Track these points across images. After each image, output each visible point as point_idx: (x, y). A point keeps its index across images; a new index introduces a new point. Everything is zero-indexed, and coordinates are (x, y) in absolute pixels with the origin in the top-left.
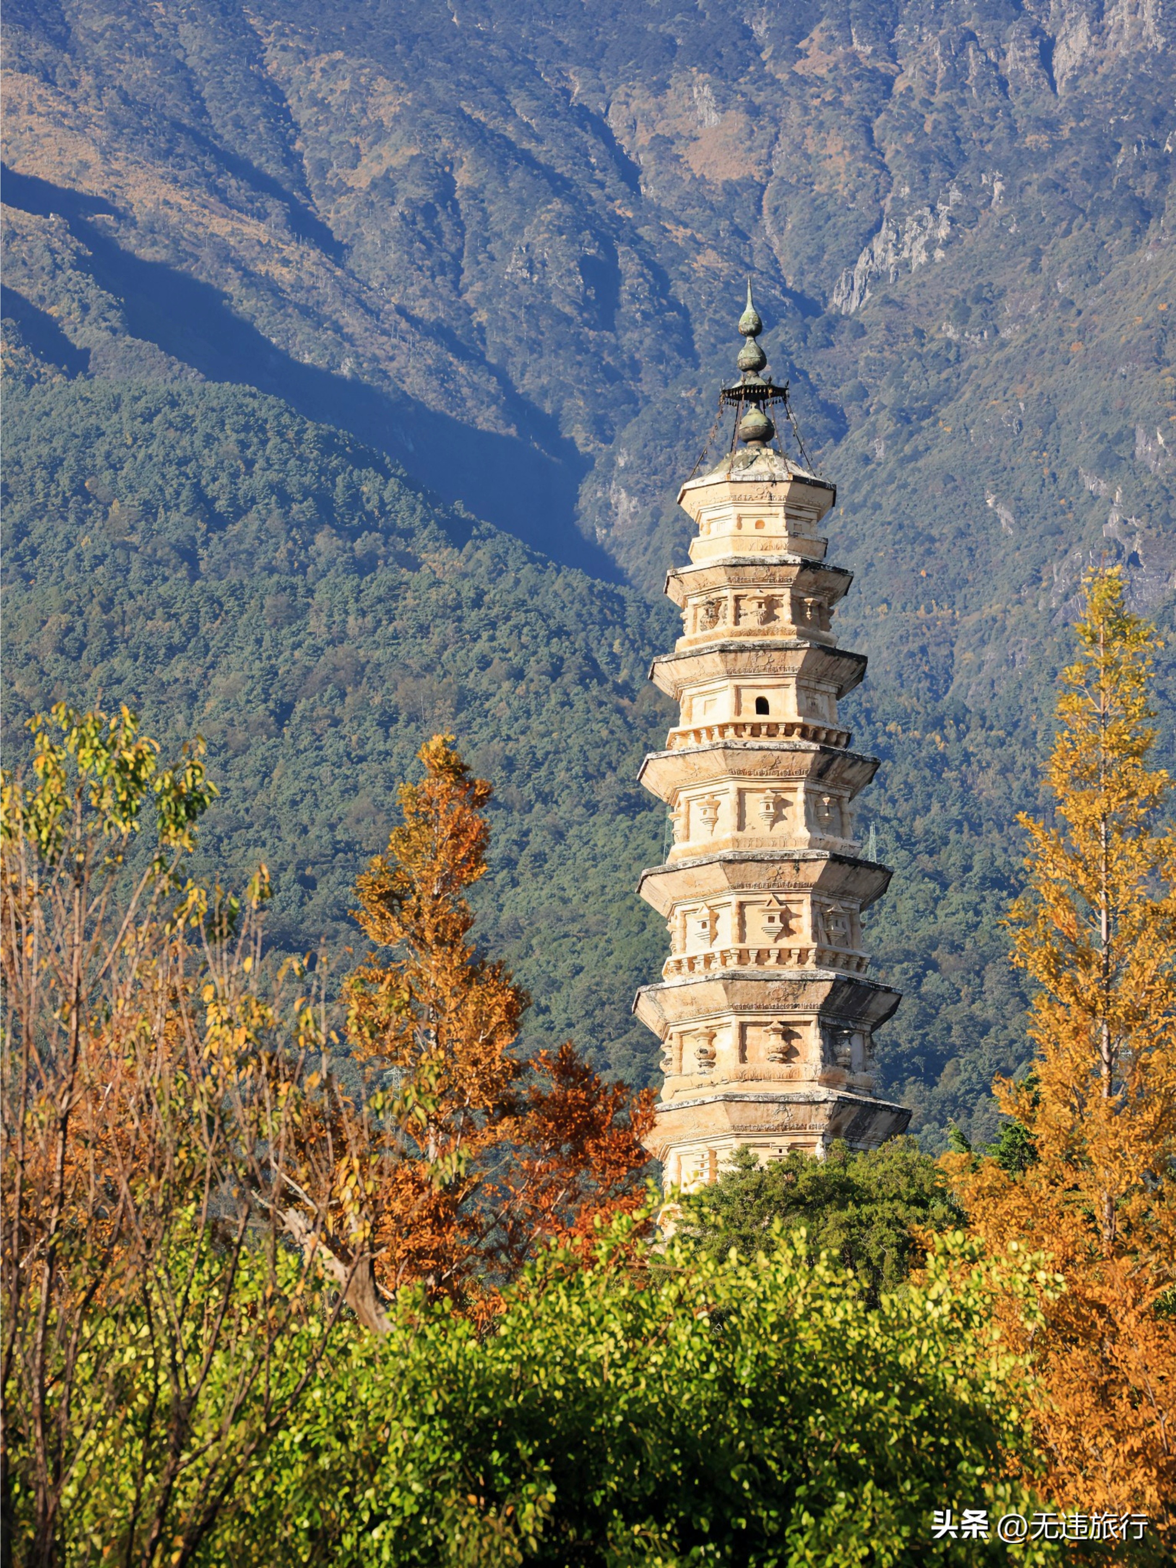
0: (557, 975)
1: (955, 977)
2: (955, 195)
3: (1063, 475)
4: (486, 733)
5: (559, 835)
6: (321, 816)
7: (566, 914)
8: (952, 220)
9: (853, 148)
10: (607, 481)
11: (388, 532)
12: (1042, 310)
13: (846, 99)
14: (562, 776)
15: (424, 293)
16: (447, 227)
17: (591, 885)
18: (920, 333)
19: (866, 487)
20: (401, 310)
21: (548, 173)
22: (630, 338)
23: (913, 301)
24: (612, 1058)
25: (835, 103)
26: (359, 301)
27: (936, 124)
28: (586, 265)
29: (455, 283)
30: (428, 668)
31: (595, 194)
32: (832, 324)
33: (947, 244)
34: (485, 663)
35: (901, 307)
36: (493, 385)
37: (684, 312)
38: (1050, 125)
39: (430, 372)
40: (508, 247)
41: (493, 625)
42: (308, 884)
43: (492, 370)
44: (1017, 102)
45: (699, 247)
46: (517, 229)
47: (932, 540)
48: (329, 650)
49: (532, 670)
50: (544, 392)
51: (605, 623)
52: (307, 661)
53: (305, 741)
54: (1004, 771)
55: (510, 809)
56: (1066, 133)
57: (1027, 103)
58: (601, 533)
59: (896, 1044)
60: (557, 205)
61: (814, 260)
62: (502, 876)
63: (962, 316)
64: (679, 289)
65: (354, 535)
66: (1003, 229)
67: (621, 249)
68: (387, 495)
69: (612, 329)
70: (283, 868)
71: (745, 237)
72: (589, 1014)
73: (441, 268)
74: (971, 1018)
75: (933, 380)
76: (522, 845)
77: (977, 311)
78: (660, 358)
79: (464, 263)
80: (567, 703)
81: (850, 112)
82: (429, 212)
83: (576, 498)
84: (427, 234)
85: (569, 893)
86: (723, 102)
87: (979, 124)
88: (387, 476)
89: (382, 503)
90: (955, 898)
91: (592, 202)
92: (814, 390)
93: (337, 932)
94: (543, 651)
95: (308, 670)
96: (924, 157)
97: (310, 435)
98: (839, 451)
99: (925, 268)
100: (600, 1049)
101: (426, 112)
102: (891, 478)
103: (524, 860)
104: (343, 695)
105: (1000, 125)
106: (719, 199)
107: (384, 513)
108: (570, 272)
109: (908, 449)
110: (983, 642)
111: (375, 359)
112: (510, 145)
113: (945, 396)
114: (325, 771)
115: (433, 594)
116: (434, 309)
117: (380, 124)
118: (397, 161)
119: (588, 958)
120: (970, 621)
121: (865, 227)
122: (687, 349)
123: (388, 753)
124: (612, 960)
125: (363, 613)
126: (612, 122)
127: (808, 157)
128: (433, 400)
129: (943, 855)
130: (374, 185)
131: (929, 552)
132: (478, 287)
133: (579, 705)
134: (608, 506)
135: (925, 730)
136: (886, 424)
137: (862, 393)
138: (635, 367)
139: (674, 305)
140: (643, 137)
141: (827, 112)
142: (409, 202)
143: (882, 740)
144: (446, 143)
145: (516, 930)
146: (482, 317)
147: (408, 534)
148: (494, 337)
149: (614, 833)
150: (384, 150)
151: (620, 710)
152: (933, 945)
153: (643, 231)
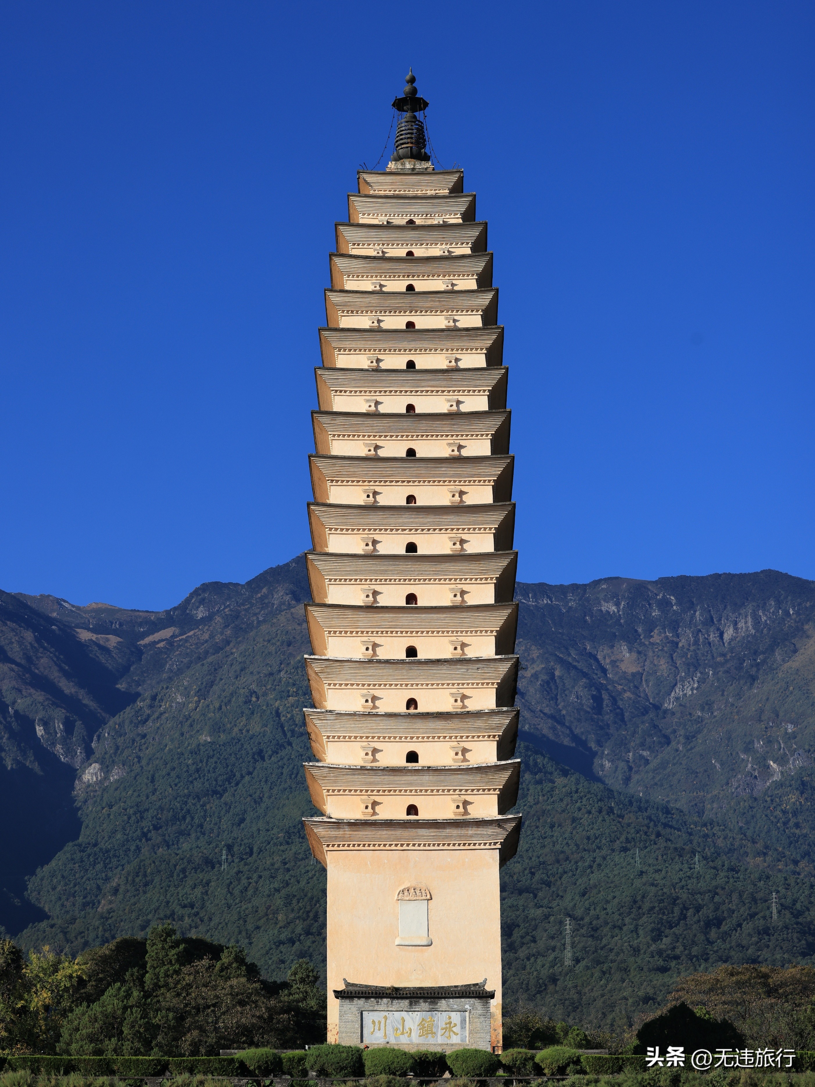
0: (608, 899)
1: (724, 897)
2: (699, 675)
3: (734, 754)
4: (581, 829)
5: (604, 858)
6: (535, 854)
7: (609, 881)
8: (698, 682)
9: (668, 663)
10: (602, 758)
11: (546, 773)
12: (725, 707)
13: (665, 649)
14: (604, 841)
15: (547, 706)
16: (553, 687)
17: (616, 872)
18: (690, 714)
19: (677, 758)
20: (541, 711)
21: (581, 671)
22: (607, 717)
23: (688, 705)
24: (627, 922)
25: (662, 650)
26: (529, 709)
27: (691, 655)
28: (593, 697)
29: (556, 703)
30: (563, 811)
31: (595, 677)
32: (666, 711)
33: (697, 689)
34: (580, 809)
35: (685, 706)
36: (568, 732)
37: (622, 709)
38: (724, 655)
39: (550, 728)
40: (571, 692)
41: (581, 798)
42: (533, 874)
43: (568, 727)
44: (714, 649)
45: (625, 691)
46: (573, 687)
47: (697, 773)
48: (534, 806)
49: (593, 811)
50: (582, 733)
51: (609, 798)
52: (528, 810)
53: (529, 832)
54: (725, 838)
55: (589, 851)
56: (728, 657)
57: (717, 649)
58: (601, 773)
59: (708, 917)
60: (584, 680)
61: (658, 694)
62: (589, 871)
63: (702, 709)
64: (620, 703)
65: (536, 774)
66: (713, 684)
67: (603, 692)
68: (545, 762)
69: (601, 715)
70: (525, 869)
71: (638, 688)
72: (619, 910)
73: (552, 699)
74: (730, 909)
75: (695, 727)
76: (594, 862)
77: (707, 707)
78: (615, 723)
79: (558, 697)
80: (604, 820)
81: (666, 653)
82: (548, 683)
83: (593, 763)
84: (548, 689)
85: (609, 875)
86: (630, 651)
87: (703, 655)
88: (544, 757)
89: (543, 765)
90: (722, 874)
91: (594, 679)
92: (661, 731)
93: (542, 888)
94: (596, 805)
95: (529, 812)
96: (688, 665)
97: (522, 745)
98: (669, 748)
99: (690, 696)
100: (623, 920)
101: (547, 655)
102: (684, 756)
103: (595, 866)
104: (539, 819)
105: (709, 655)
106: (630, 677)
107: (544, 768)
108: (589, 699)
109: (689, 747)
110: (713, 802)
111: (534, 725)
112: (570, 664)
113: (699, 731)
114: (535, 841)
115: (564, 790)
116: (550, 710)
117: (533, 659)
118: (538, 669)
119: (617, 894)
120: (709, 796)
121: (672, 685)
122: (623, 720)
123: (553, 836)
124: (624, 894)
125: (544, 796)
126: (599, 657)
127: (655, 665)
128: (551, 736)
129: (716, 861)
130: (532, 676)
131: (696, 776)
132: (562, 704)
133: (608, 821)
134: (602, 765)
135: (702, 827)
136: (682, 740)
137: (675, 731)
138: (608, 725)
139: (619, 708)
140: (608, 661)
141: (660, 653)
142: (542, 680)
143: (689, 830)
144: (552, 663)
145: (595, 886)
146: (564, 712)
147: (551, 773)
148: (567, 718)
149: (620, 858)
150: (535, 666)
151: (619, 822)
152: (717, 888)
153: (609, 687)
